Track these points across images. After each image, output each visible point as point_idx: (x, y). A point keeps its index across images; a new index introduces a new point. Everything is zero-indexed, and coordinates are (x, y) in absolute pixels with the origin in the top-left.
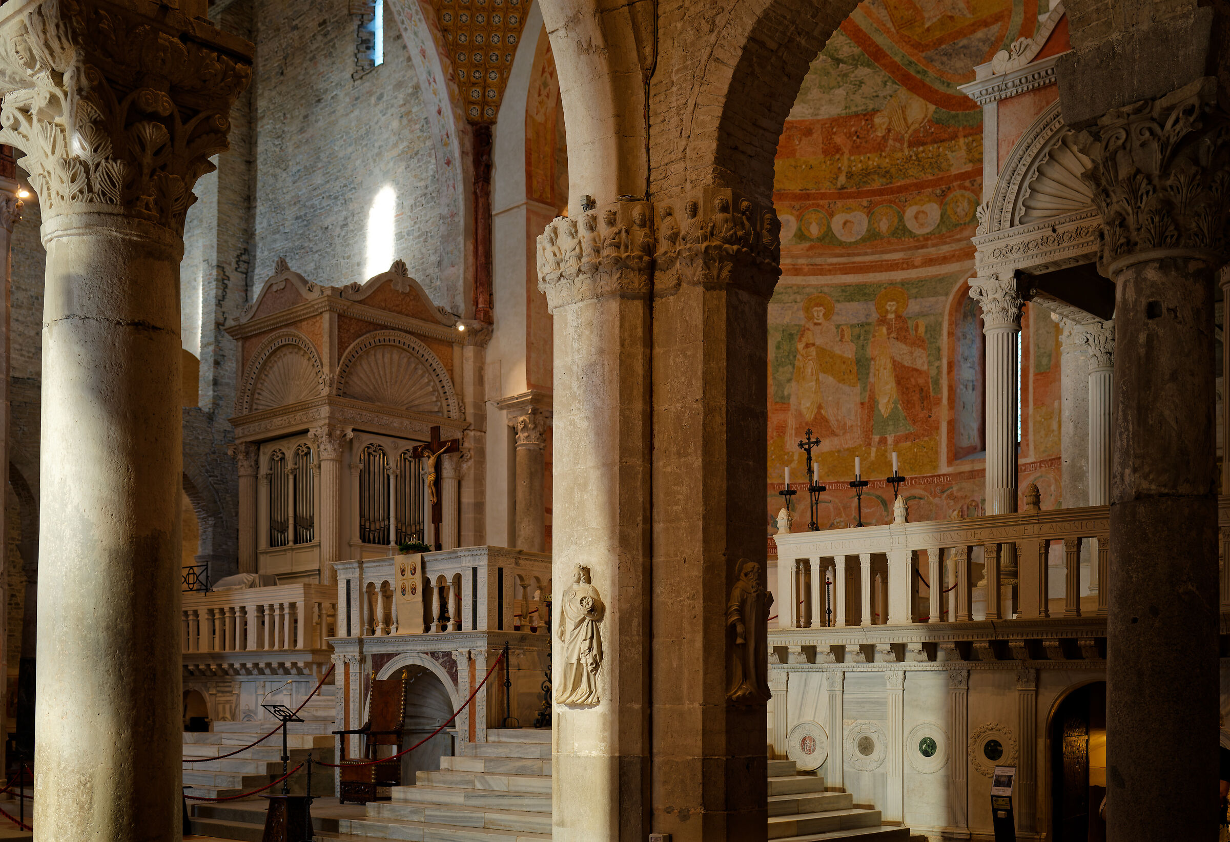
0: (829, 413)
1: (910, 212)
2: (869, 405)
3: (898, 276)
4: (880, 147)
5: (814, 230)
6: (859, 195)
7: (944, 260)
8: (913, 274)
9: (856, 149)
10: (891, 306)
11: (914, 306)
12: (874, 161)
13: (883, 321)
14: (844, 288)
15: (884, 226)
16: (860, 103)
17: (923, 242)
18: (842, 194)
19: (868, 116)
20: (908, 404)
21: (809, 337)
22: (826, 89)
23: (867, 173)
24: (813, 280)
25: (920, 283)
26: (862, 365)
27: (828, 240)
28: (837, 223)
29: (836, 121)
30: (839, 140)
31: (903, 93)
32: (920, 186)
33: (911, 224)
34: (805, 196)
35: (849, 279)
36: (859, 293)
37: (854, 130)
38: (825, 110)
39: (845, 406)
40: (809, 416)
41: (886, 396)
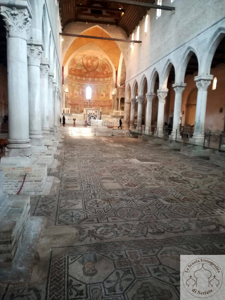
1: (83, 78)
2: (79, 94)
3: (82, 83)
6: (80, 76)
7: (85, 83)
11: (83, 86)
12: (81, 73)
13: (81, 87)
17: (84, 81)
18: (78, 75)
19: (82, 70)
24: (76, 82)
26: (79, 90)
27: (77, 79)
31: (85, 69)
32: (84, 76)
33: (83, 79)
34: (76, 75)
35: (79, 83)
36: (79, 84)
37: (80, 71)
38: (79, 69)
39: (78, 93)
40: (75, 93)
41: (81, 93)
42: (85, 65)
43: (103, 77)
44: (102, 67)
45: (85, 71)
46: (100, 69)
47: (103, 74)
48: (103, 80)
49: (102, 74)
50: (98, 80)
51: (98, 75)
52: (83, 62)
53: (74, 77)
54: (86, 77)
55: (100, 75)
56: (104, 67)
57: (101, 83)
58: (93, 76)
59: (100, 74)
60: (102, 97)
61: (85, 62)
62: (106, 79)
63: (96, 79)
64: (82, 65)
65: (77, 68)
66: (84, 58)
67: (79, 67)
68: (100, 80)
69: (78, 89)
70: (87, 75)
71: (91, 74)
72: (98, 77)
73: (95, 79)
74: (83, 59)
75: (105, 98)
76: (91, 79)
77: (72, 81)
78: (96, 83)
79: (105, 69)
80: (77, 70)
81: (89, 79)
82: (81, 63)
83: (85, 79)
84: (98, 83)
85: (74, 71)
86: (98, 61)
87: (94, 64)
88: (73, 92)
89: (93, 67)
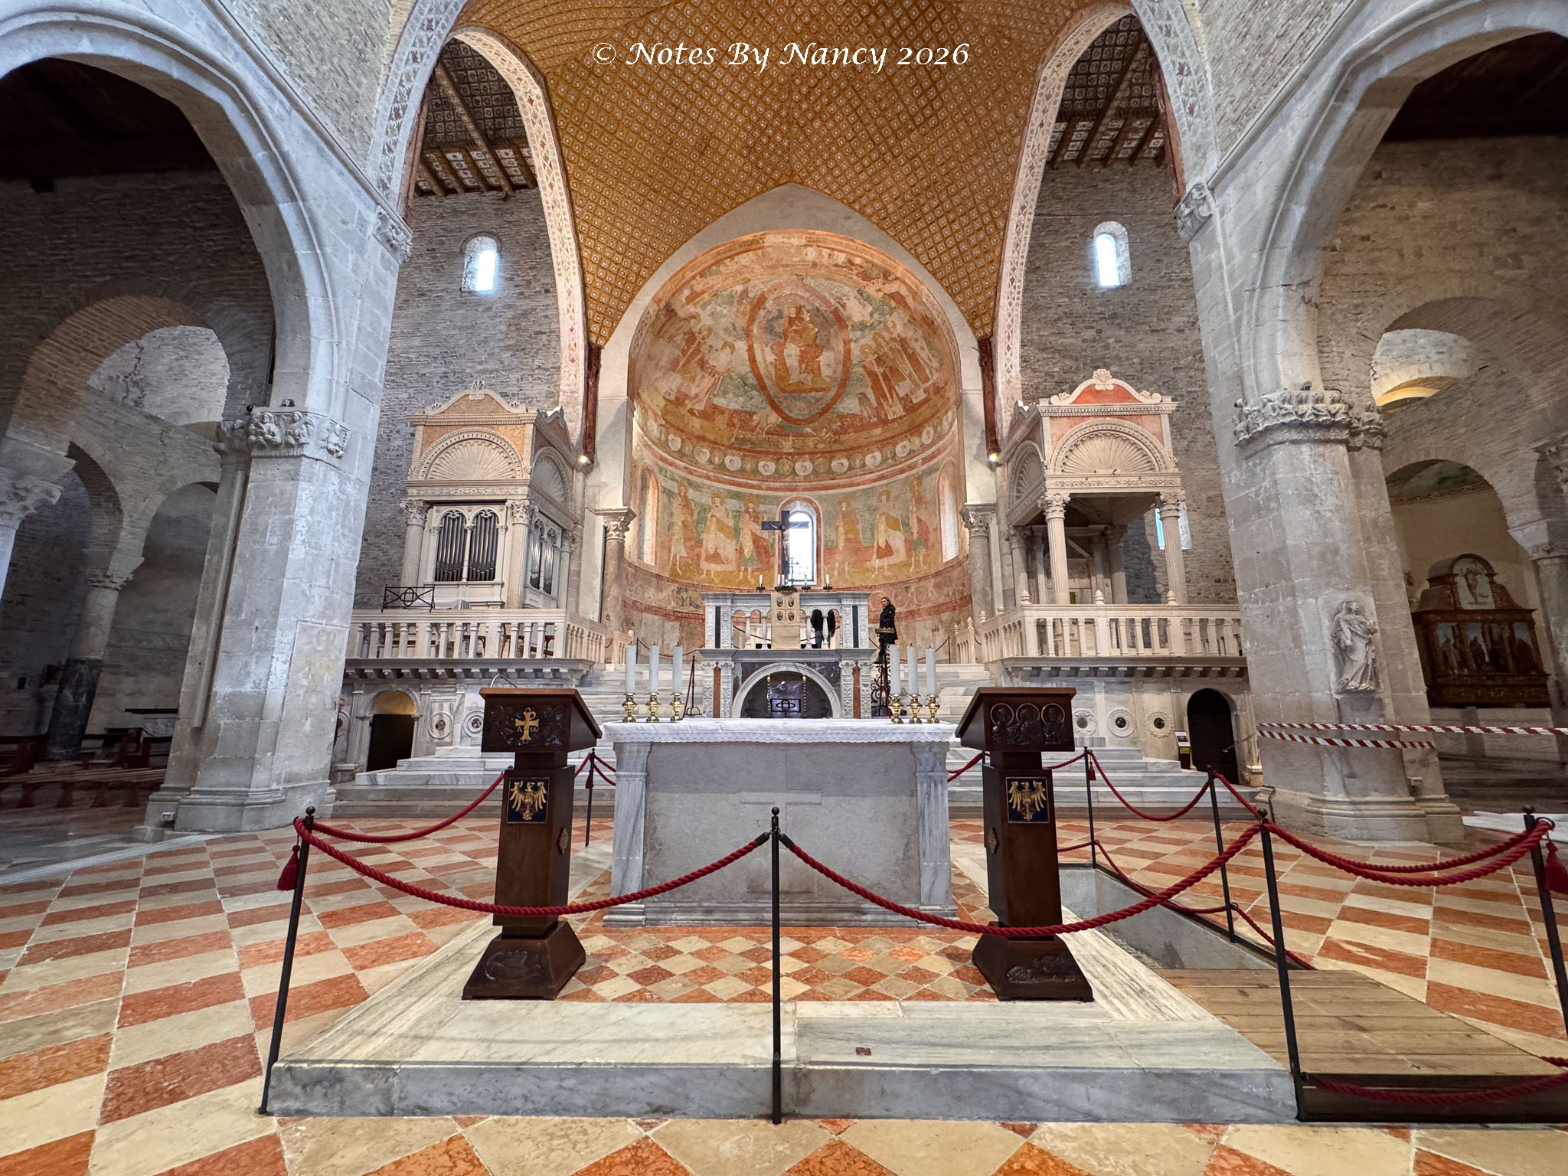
0: (721, 552)
1: (761, 464)
2: (740, 551)
3: (755, 492)
4: (752, 430)
5: (717, 460)
6: (740, 449)
7: (776, 489)
8: (762, 492)
9: (742, 428)
10: (751, 505)
11: (762, 508)
12: (749, 435)
14: (730, 491)
15: (748, 467)
16: (749, 407)
17: (766, 479)
18: (731, 447)
19: (752, 414)
20: (759, 554)
21: (713, 512)
22: (736, 395)
23: (744, 440)
25: (765, 497)
26: (736, 532)
27: (722, 467)
28: (727, 460)
29: (735, 411)
30: (735, 421)
31: (769, 408)
32: (768, 453)
33: (761, 469)
34: (715, 443)
35: (732, 488)
36: (737, 496)
37: (744, 417)
38: (734, 406)
39: (728, 549)
40: (712, 552)
41: (748, 548)
42: (767, 382)
43: (885, 442)
44: (872, 374)
45: (774, 419)
46: (863, 398)
47: (884, 422)
48: (884, 460)
49: (876, 425)
50: (850, 468)
51: (849, 438)
53: (704, 455)
54: (778, 456)
55: (863, 435)
56: (885, 377)
57: (873, 476)
58: (821, 446)
59: (864, 426)
60: (886, 562)
61: (766, 356)
62: (901, 449)
63: (840, 463)
64: (752, 380)
65: (720, 401)
66: (755, 330)
67: (730, 395)
68: (864, 465)
69: (731, 523)
70: (787, 445)
71: (807, 435)
72: (849, 451)
73: (834, 463)
74: (748, 334)
75: (907, 565)
76: (809, 465)
77: (690, 477)
78: (844, 486)
79: (891, 389)
80: (722, 413)
81: (798, 466)
82: (745, 369)
83: (772, 466)
84: (852, 485)
85: (706, 415)
86: (847, 343)
87: (826, 372)
88: (699, 543)
89: (817, 390)
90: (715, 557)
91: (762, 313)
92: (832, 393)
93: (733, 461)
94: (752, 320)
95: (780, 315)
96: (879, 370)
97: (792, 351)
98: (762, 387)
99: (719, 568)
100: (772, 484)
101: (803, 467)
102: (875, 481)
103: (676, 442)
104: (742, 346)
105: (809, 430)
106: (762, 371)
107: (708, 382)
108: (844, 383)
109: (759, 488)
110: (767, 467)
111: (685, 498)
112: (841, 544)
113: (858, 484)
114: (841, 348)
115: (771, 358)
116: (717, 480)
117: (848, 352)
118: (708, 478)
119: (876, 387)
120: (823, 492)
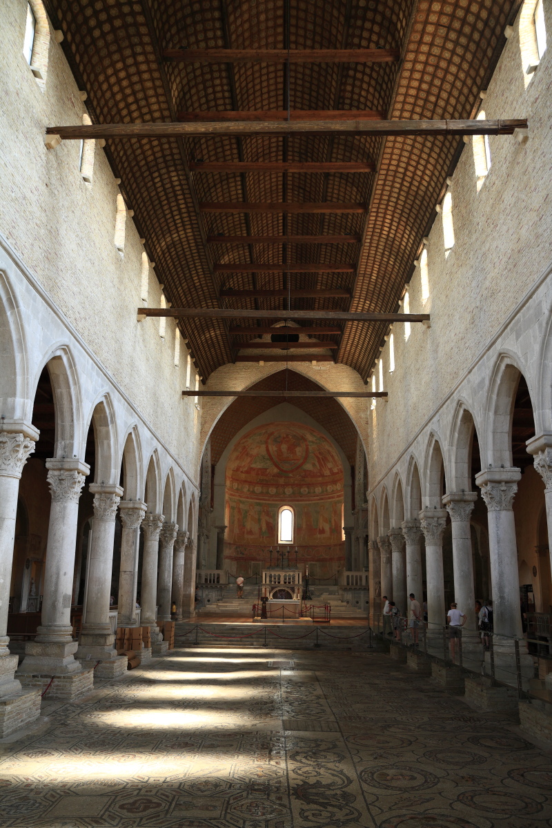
0: (253, 530)
1: (270, 489)
2: (260, 529)
4: (267, 476)
5: (251, 489)
6: (260, 484)
7: (276, 501)
8: (270, 502)
9: (262, 475)
12: (265, 478)
13: (264, 511)
14: (256, 503)
15: (264, 491)
16: (265, 467)
17: (272, 496)
18: (257, 483)
19: (266, 469)
20: (269, 530)
21: (250, 513)
22: (260, 463)
23: (263, 480)
24: (250, 500)
25: (271, 504)
26: (259, 520)
27: (253, 492)
28: (256, 489)
29: (260, 469)
30: (260, 473)
31: (274, 466)
32: (273, 485)
33: (270, 492)
34: (251, 482)
35: (258, 501)
36: (259, 504)
37: (263, 471)
38: (259, 467)
41: (264, 527)
42: (273, 457)
43: (323, 484)
44: (317, 457)
45: (276, 470)
46: (314, 465)
47: (323, 476)
48: (323, 492)
49: (319, 477)
50: (309, 493)
51: (309, 480)
52: (268, 450)
53: (246, 488)
54: (277, 486)
55: (314, 479)
56: (323, 459)
57: (318, 498)
58: (296, 482)
59: (314, 476)
61: (273, 449)
62: (330, 488)
63: (304, 490)
64: (267, 457)
65: (253, 466)
66: (269, 441)
67: (258, 463)
68: (315, 492)
69: (257, 517)
70: (281, 481)
71: (291, 477)
72: (309, 485)
73: (302, 490)
74: (266, 443)
75: (330, 539)
76: (290, 489)
77: (240, 499)
78: (306, 500)
79: (325, 464)
80: (254, 470)
81: (286, 490)
82: (264, 453)
83: (275, 490)
84: (309, 500)
85: (247, 472)
86: (307, 445)
87: (298, 454)
88: (244, 527)
89: (295, 460)
90: (250, 532)
91: (272, 436)
92: (301, 461)
93: (258, 489)
94: (268, 438)
95: (280, 436)
96: (320, 457)
97: (284, 447)
98: (271, 459)
99: (252, 537)
100: (275, 499)
101: (288, 491)
102: (319, 500)
103: (236, 485)
104: (264, 446)
105: (291, 475)
106: (271, 453)
107: (249, 459)
108: (306, 458)
109: (269, 500)
110: (273, 490)
111: (239, 509)
112: (304, 526)
113: (312, 500)
114: (305, 446)
115: (275, 449)
116: (251, 498)
117: (307, 449)
118: (247, 498)
119: (319, 461)
120: (297, 503)
